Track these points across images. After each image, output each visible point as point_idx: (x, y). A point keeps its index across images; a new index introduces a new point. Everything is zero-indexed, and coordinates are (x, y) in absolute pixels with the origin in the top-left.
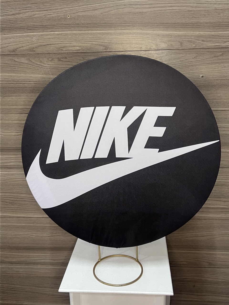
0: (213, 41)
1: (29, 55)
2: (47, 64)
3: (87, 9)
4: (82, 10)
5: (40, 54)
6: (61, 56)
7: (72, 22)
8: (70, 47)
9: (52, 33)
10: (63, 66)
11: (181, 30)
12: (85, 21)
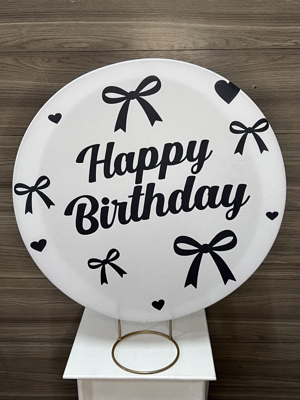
0: (269, 39)
1: (16, 53)
2: (42, 66)
5: (32, 53)
6: (62, 56)
7: (77, 8)
8: (74, 43)
9: (49, 23)
10: (64, 70)
11: (227, 23)
12: (95, 7)
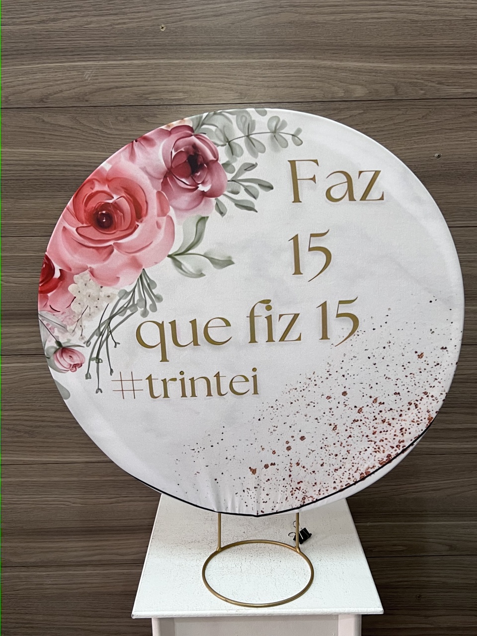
0: (459, 84)
1: (75, 108)
2: (114, 128)
3: (203, 13)
4: (190, 16)
5: (99, 108)
6: (145, 112)
7: (170, 40)
8: (164, 93)
9: (127, 62)
11: (396, 60)
12: (197, 38)
